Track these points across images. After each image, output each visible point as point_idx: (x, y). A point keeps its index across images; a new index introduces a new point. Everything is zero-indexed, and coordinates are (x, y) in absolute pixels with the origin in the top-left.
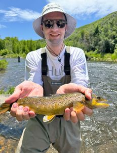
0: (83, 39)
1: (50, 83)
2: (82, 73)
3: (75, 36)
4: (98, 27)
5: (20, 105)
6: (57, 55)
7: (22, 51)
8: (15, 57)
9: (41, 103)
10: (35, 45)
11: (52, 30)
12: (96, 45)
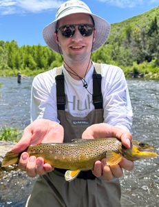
0: (130, 42)
1: (70, 121)
2: (122, 105)
3: (115, 36)
4: (156, 20)
5: (31, 155)
6: (81, 78)
7: (23, 64)
8: (12, 75)
9: (60, 152)
10: (46, 54)
11: (73, 40)
12: (152, 52)
